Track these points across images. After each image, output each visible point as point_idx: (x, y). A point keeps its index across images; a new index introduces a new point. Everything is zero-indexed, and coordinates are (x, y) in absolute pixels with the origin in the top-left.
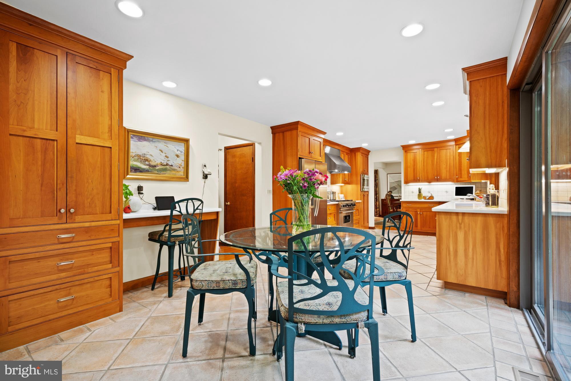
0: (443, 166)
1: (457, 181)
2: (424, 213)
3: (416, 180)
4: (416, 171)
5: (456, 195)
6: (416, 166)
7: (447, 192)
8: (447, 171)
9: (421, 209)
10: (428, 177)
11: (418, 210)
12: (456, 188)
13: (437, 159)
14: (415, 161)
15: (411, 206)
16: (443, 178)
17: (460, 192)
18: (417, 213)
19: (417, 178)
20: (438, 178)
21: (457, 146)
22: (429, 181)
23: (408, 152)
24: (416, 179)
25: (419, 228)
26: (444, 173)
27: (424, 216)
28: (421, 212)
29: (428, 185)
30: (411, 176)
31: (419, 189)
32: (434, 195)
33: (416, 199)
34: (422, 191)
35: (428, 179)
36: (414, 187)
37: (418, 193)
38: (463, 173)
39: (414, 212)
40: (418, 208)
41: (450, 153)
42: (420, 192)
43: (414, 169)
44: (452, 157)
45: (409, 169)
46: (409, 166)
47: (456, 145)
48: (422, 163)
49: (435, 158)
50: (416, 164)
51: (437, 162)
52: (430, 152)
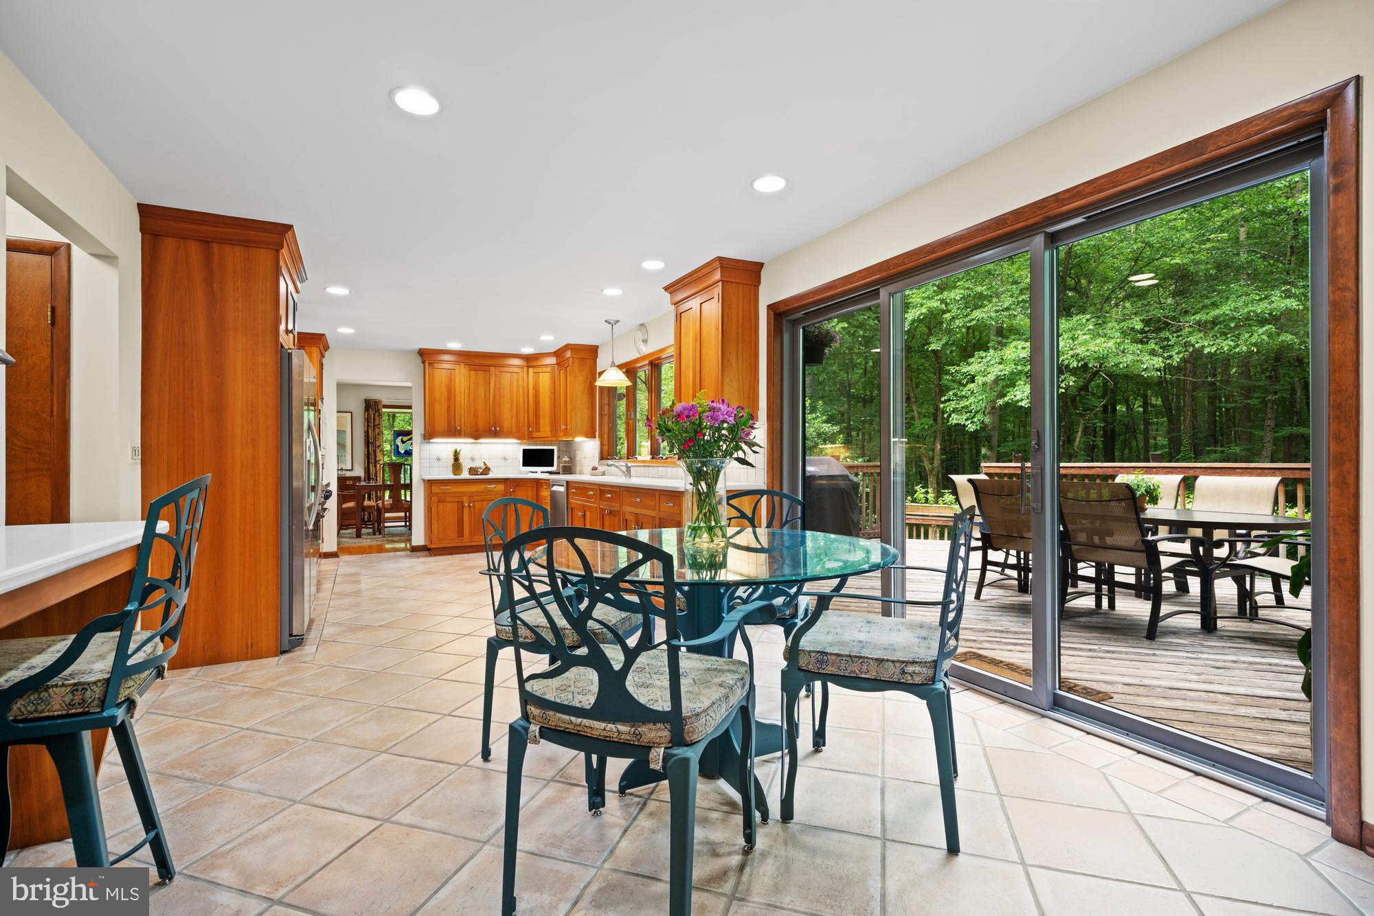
0: (506, 407)
1: (530, 438)
2: (476, 504)
3: (452, 431)
4: (452, 413)
5: (525, 464)
6: (452, 400)
7: (505, 459)
8: (512, 416)
9: (471, 496)
10: (476, 426)
11: (465, 499)
12: (525, 451)
13: (494, 390)
14: (451, 389)
15: (450, 491)
16: (505, 430)
17: (531, 458)
18: (463, 506)
19: (455, 428)
20: (494, 431)
21: (531, 370)
22: (476, 435)
23: (436, 365)
24: (453, 429)
25: (466, 540)
26: (507, 420)
27: (477, 510)
28: (470, 502)
29: (473, 443)
30: (441, 422)
31: (456, 451)
32: (489, 465)
33: (450, 476)
34: (461, 457)
35: (477, 431)
36: (443, 448)
37: (452, 461)
38: (542, 422)
39: (456, 504)
40: (465, 493)
41: (518, 381)
42: (456, 459)
43: (449, 407)
44: (521, 390)
45: (437, 406)
46: (437, 399)
47: (528, 367)
48: (466, 395)
49: (492, 386)
50: (452, 396)
51: (495, 396)
52: (481, 374)
